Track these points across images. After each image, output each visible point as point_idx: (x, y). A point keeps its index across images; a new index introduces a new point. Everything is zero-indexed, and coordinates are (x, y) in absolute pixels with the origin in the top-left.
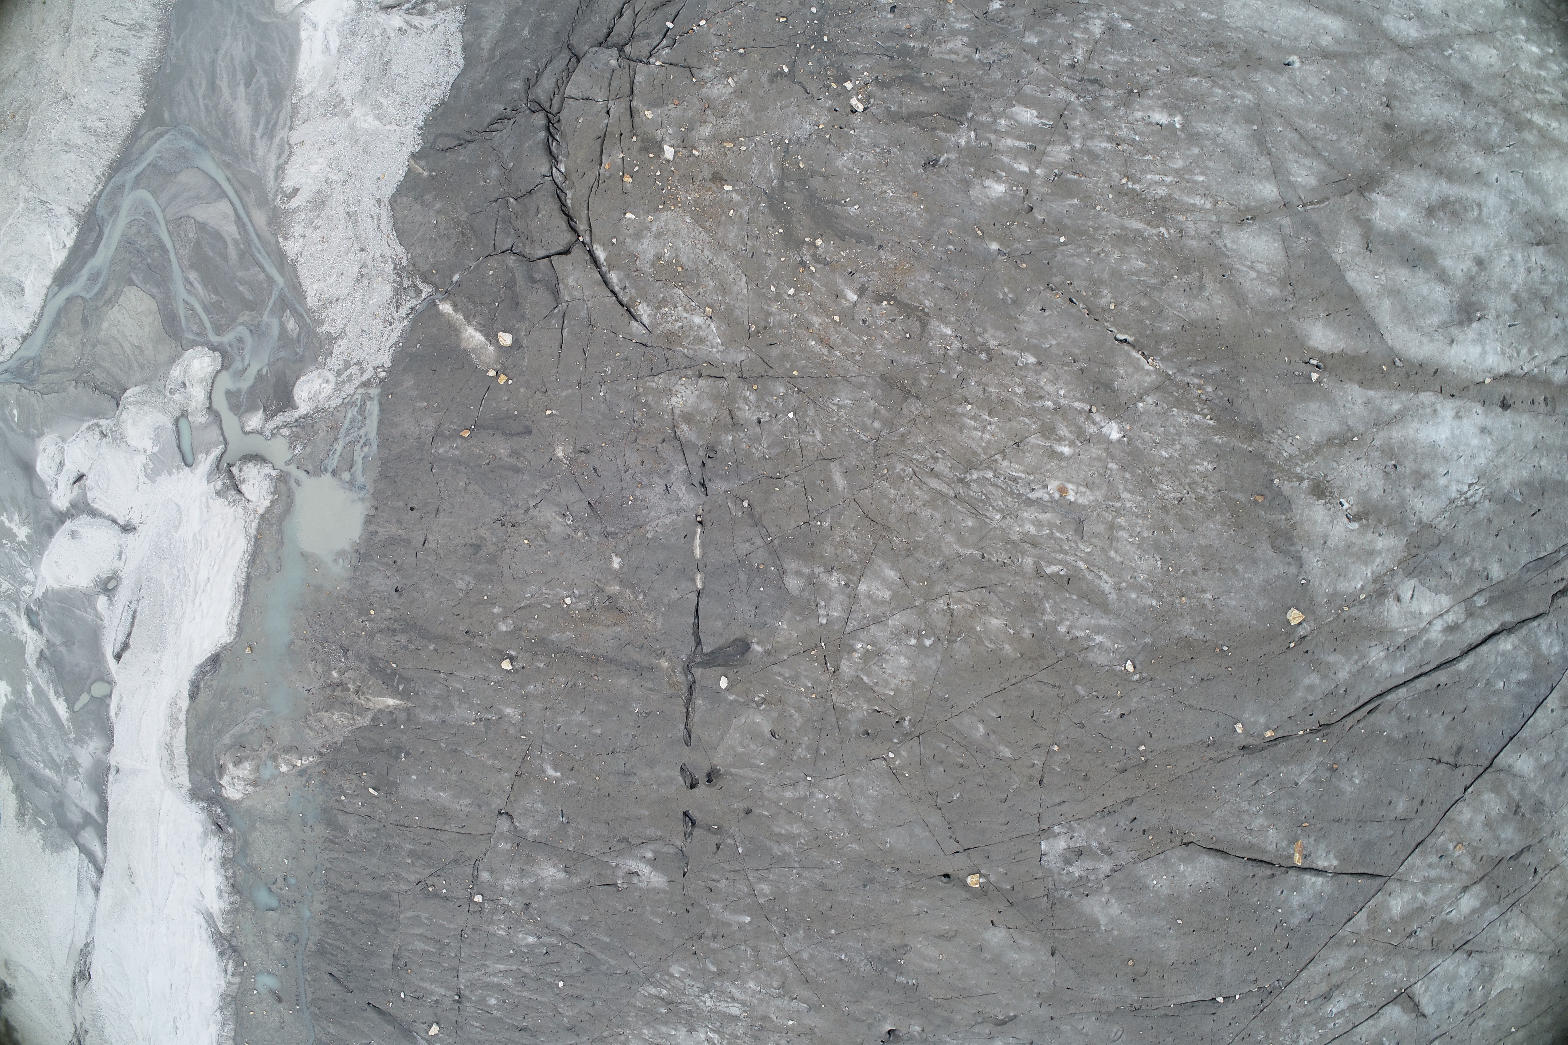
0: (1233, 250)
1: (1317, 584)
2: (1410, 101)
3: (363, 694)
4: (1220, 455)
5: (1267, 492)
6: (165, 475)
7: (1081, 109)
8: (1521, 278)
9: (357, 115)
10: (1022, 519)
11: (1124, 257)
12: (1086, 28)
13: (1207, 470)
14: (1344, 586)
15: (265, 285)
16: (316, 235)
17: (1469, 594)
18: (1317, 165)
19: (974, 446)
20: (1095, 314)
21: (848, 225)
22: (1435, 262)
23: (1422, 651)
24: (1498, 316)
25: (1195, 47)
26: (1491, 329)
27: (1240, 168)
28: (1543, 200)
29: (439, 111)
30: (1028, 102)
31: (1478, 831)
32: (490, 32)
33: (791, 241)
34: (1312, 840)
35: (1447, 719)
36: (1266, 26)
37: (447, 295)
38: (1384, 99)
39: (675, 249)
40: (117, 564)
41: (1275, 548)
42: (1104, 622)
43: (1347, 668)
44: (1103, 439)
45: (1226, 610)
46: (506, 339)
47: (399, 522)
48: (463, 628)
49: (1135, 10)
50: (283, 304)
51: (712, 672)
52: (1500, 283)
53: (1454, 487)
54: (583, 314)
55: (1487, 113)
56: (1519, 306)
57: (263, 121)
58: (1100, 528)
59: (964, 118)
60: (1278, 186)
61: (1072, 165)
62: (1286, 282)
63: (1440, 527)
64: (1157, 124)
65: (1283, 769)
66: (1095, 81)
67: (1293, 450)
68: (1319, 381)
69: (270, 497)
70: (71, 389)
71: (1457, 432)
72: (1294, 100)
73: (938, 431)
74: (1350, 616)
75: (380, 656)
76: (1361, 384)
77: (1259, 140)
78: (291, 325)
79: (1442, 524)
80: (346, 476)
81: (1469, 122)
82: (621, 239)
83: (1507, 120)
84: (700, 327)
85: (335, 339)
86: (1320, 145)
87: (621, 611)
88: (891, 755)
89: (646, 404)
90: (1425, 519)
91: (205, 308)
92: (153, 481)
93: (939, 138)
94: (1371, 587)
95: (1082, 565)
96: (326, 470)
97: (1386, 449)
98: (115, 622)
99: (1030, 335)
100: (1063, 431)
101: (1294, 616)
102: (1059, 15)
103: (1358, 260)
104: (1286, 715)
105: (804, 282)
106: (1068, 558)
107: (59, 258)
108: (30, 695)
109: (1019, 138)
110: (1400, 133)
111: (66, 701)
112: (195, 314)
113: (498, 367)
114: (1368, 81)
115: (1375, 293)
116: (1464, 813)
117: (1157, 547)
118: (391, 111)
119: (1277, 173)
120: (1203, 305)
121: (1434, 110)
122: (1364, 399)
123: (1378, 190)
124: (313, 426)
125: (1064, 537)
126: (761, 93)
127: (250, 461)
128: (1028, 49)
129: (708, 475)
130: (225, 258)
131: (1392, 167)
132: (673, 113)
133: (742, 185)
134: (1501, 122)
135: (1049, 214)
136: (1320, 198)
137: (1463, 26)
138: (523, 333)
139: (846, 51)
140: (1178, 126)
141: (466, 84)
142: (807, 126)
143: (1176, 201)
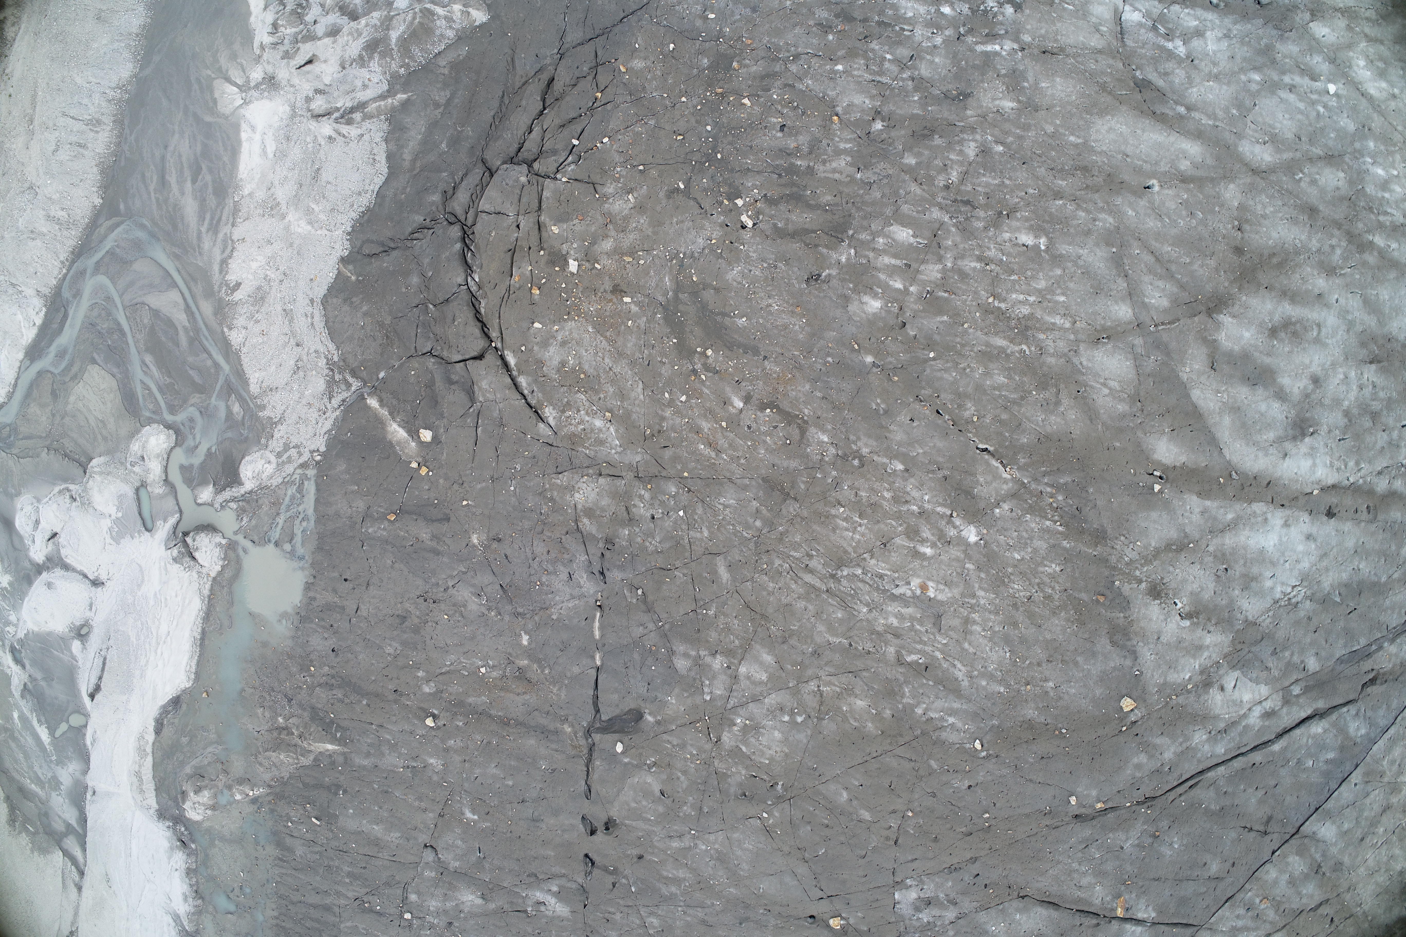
0: (1088, 368)
1: (1149, 675)
2: (1260, 225)
3: (305, 739)
4: (1068, 558)
5: (1107, 592)
6: (128, 538)
7: (953, 229)
8: (1353, 395)
9: (292, 220)
10: (886, 613)
11: (988, 373)
12: (961, 150)
13: (1055, 571)
14: (1173, 677)
15: (213, 371)
16: (257, 329)
17: (1287, 684)
18: (1170, 287)
19: (845, 545)
20: (959, 426)
21: (736, 336)
22: (1274, 380)
23: (1240, 735)
24: (1330, 431)
25: (1062, 170)
26: (1322, 443)
27: (1098, 290)
28: (1379, 320)
29: (366, 217)
30: (905, 222)
31: (1282, 888)
32: (411, 144)
33: (685, 351)
34: (1133, 895)
35: (1260, 793)
36: (1129, 150)
37: (375, 391)
38: (1236, 223)
39: (578, 357)
40: (89, 614)
41: (1113, 643)
42: (956, 705)
43: (1172, 750)
44: (962, 542)
45: (1066, 697)
46: (426, 435)
47: (335, 591)
48: (391, 687)
49: (1007, 133)
50: (229, 389)
51: (610, 737)
52: (1333, 400)
53: (1279, 589)
54: (496, 414)
55: (1332, 236)
56: (1350, 421)
57: (208, 216)
58: (956, 622)
59: (845, 235)
60: (1133, 307)
61: (944, 283)
62: (1136, 399)
63: (1264, 625)
64: (1024, 245)
65: (1111, 835)
66: (967, 203)
67: (1134, 555)
68: (1161, 491)
69: (221, 563)
70: (44, 454)
71: (1285, 539)
72: (1152, 223)
73: (813, 531)
74: (1178, 704)
75: (320, 706)
76: (1199, 494)
77: (1117, 262)
78: (236, 408)
79: (1266, 622)
80: (287, 547)
81: (1315, 243)
82: (530, 347)
83: (1350, 242)
84: (600, 430)
85: (275, 423)
86: (1173, 268)
87: (529, 681)
88: (765, 815)
89: (552, 499)
90: (1250, 618)
91: (160, 389)
92: (118, 543)
93: (821, 254)
94: (1198, 678)
95: (939, 655)
96: (269, 541)
97: (1219, 554)
98: (89, 665)
99: (900, 444)
100: (926, 533)
101: (1127, 704)
102: (936, 137)
103: (1203, 379)
104: (1115, 789)
105: (695, 390)
106: (926, 648)
107: (29, 335)
108: (16, 720)
109: (895, 256)
110: (1249, 256)
111: (48, 728)
112: (151, 394)
113: (420, 460)
114: (1222, 206)
115: (1217, 409)
116: (1270, 873)
117: (1007, 640)
118: (322, 217)
119: (1133, 295)
120: (1058, 420)
121: (1282, 234)
122: (1201, 509)
123: (1225, 312)
124: (257, 501)
125: (923, 629)
126: (658, 208)
127: (203, 531)
128: (906, 170)
129: (606, 565)
130: (177, 345)
131: (1239, 289)
132: (578, 228)
133: (640, 297)
134: (1344, 244)
135: (920, 330)
136: (1171, 319)
137: (1314, 150)
138: (442, 430)
139: (737, 169)
140: (1043, 248)
141: (390, 193)
142: (701, 240)
143: (1038, 320)
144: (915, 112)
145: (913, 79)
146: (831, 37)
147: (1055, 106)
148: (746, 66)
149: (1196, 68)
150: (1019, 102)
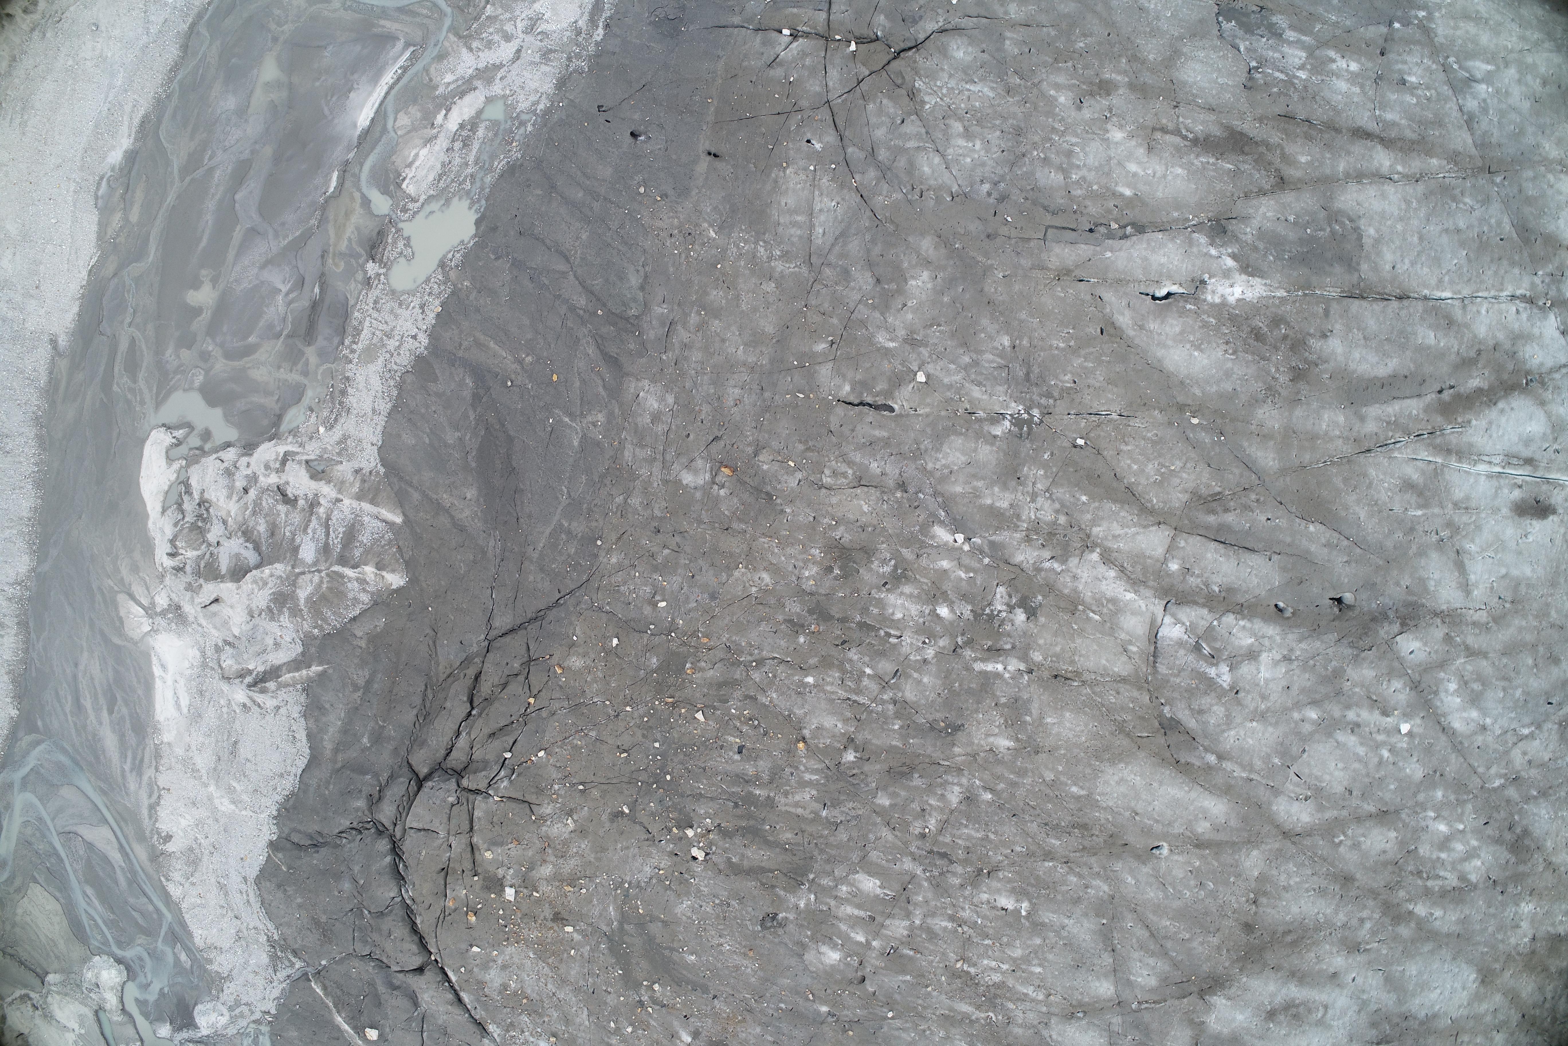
0: (1057, 1042)
2: (1280, 898)
7: (926, 884)
12: (942, 795)
18: (1162, 966)
21: (684, 972)
25: (1057, 824)
27: (1080, 963)
28: (1398, 998)
29: (291, 802)
30: (873, 871)
32: (331, 730)
33: (630, 983)
36: (1140, 807)
37: (318, 977)
38: (1252, 896)
39: (519, 982)
46: (372, 1035)
49: (999, 778)
54: (440, 1024)
55: (1365, 907)
59: (805, 878)
60: (1116, 984)
61: (910, 941)
64: (1003, 909)
66: (944, 855)
77: (1106, 936)
81: (1341, 918)
82: (469, 968)
83: (1384, 914)
86: (1169, 944)
93: (778, 896)
102: (916, 775)
105: (641, 1022)
109: (859, 906)
110: (1259, 934)
114: (1238, 876)
119: (1117, 972)
121: (1304, 908)
123: (1219, 994)
126: (601, 833)
128: (879, 811)
131: (1241, 970)
132: (513, 853)
133: (582, 925)
134: (1376, 916)
135: (880, 987)
136: (1156, 998)
137: (1366, 806)
138: (388, 1030)
139: (689, 793)
140: (1024, 913)
141: (314, 782)
142: (648, 869)
143: (1010, 989)
144: (894, 743)
145: (895, 702)
146: (802, 640)
147: (1058, 748)
148: (701, 670)
149: (1239, 703)
150: (1017, 740)
